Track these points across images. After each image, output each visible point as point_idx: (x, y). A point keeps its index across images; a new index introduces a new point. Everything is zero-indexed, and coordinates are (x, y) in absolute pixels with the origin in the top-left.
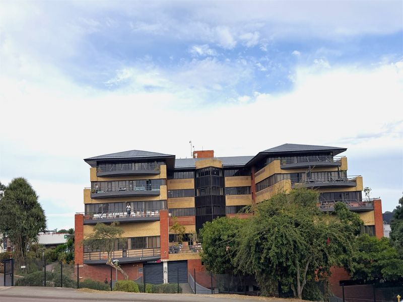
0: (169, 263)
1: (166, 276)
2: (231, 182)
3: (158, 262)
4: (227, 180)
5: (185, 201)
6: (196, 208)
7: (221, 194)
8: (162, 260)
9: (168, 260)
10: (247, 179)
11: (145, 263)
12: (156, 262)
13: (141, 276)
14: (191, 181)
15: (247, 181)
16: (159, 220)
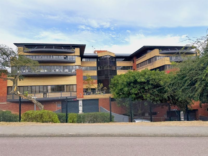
0: (83, 101)
1: (81, 108)
2: (120, 64)
3: (75, 100)
4: (118, 63)
5: (90, 72)
6: (98, 76)
7: (114, 69)
8: (78, 99)
9: (83, 99)
10: (130, 63)
11: (63, 101)
12: (73, 100)
13: (60, 109)
14: (94, 63)
15: (130, 64)
16: (76, 75)
